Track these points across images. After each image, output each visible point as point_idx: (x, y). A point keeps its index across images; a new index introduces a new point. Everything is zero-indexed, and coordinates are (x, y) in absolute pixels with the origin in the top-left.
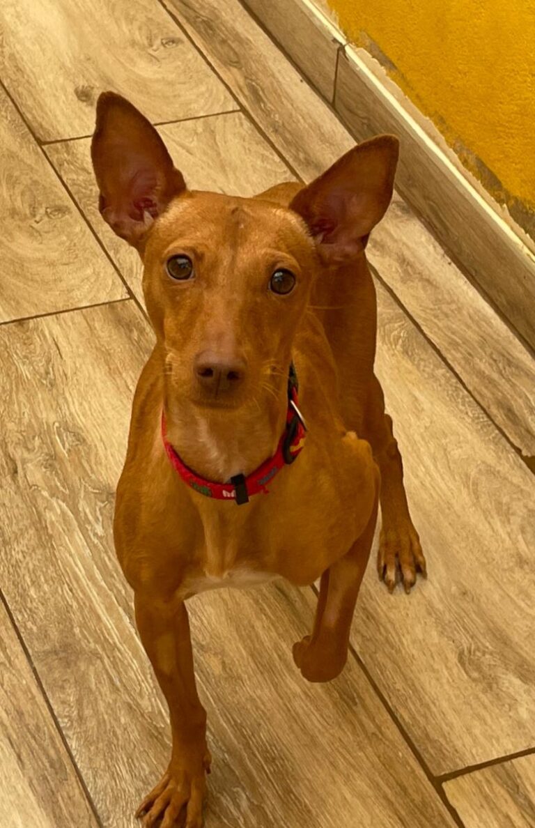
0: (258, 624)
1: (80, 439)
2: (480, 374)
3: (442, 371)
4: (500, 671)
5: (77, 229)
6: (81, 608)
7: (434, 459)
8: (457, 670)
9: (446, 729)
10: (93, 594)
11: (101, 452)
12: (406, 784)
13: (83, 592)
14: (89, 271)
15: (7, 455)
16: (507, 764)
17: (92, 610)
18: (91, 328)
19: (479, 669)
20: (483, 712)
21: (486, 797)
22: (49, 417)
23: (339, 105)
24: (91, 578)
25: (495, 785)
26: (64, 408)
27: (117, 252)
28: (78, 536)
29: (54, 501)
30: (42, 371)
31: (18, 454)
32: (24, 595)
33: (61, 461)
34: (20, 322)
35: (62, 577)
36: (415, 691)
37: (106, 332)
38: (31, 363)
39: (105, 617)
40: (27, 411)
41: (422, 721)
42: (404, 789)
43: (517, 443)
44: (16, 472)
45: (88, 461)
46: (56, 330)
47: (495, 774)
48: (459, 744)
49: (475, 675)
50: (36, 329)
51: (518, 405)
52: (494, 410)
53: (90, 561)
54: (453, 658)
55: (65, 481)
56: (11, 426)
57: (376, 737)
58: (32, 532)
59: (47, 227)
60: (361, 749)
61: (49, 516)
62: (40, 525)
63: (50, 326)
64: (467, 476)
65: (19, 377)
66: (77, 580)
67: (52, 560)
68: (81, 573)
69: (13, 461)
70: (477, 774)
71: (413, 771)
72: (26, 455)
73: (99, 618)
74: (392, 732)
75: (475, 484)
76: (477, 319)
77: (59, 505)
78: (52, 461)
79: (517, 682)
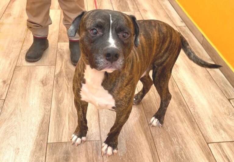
0: (181, 115)
2: (222, 85)
3: (215, 84)
4: (220, 129)
7: (212, 96)
8: (213, 127)
9: (210, 136)
12: (202, 142)
16: (220, 143)
19: (216, 128)
20: (217, 135)
21: (216, 147)
23: (203, 44)
24: (156, 103)
25: (217, 146)
28: (154, 97)
35: (151, 102)
36: (205, 129)
41: (206, 134)
42: (202, 143)
43: (227, 96)
47: (218, 144)
48: (212, 138)
49: (216, 129)
51: (227, 91)
52: (223, 91)
54: (212, 126)
57: (198, 135)
60: (196, 136)
64: (218, 100)
68: (154, 103)
70: (214, 143)
71: (204, 141)
74: (201, 135)
75: (219, 101)
76: (222, 77)
79: (223, 131)
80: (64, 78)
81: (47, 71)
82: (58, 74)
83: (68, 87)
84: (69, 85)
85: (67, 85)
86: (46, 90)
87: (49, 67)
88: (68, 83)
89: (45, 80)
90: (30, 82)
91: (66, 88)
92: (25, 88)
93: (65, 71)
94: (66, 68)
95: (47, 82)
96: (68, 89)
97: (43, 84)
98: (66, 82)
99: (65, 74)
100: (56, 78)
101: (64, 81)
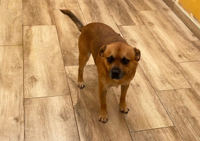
1: (187, 109)
5: (182, 76)
6: (192, 135)
10: (193, 133)
11: (191, 111)
13: (192, 133)
14: (185, 83)
15: (176, 110)
17: (194, 136)
18: (187, 92)
22: (182, 105)
24: (193, 131)
26: (184, 104)
27: (189, 81)
28: (190, 124)
29: (185, 118)
30: (179, 98)
31: (178, 110)
32: (182, 132)
33: (185, 112)
34: (175, 90)
35: (188, 130)
37: (189, 93)
38: (178, 96)
39: (196, 137)
40: (178, 104)
44: (178, 113)
45: (189, 113)
46: (181, 92)
50: (177, 91)
53: (192, 128)
55: (186, 115)
56: (176, 106)
58: (182, 122)
59: (177, 76)
61: (184, 120)
62: (183, 121)
63: (180, 91)
65: (176, 98)
66: (190, 131)
67: (186, 127)
68: (191, 130)
69: (177, 111)
72: (179, 110)
73: (195, 137)
77: (186, 119)
78: (183, 112)
80: (86, 109)
81: (63, 102)
82: (76, 105)
83: (93, 119)
84: (94, 117)
85: (91, 118)
86: (70, 126)
87: (64, 97)
88: (92, 115)
89: (64, 113)
90: (47, 117)
91: (91, 120)
92: (45, 125)
93: (84, 101)
94: (84, 97)
95: (68, 116)
96: (94, 122)
97: (63, 118)
98: (89, 113)
99: (85, 105)
100: (75, 110)
101: (86, 113)
